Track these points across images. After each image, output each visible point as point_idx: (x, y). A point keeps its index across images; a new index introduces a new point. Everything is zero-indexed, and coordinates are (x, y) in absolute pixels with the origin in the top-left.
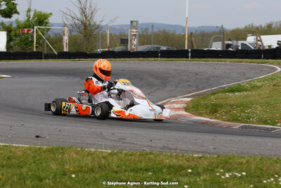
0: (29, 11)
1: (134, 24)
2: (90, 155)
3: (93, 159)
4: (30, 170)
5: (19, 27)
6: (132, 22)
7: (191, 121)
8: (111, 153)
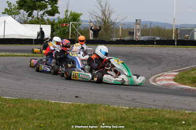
0: (67, 11)
1: (138, 22)
2: (115, 110)
3: (117, 113)
4: (73, 119)
5: (59, 22)
6: (136, 20)
7: (179, 88)
8: (129, 109)
